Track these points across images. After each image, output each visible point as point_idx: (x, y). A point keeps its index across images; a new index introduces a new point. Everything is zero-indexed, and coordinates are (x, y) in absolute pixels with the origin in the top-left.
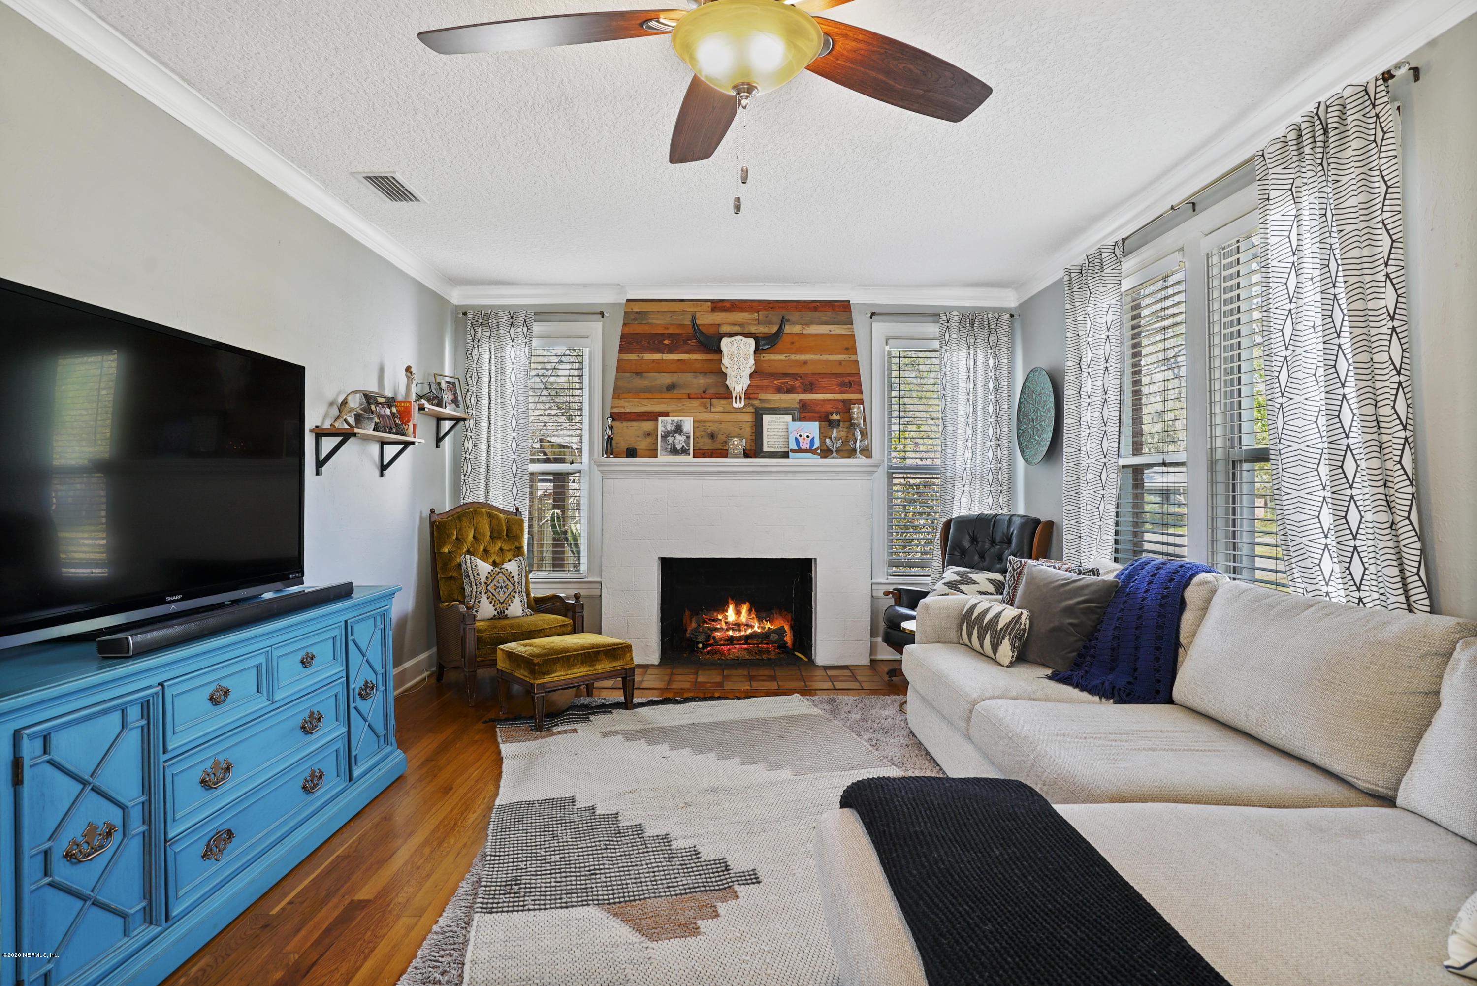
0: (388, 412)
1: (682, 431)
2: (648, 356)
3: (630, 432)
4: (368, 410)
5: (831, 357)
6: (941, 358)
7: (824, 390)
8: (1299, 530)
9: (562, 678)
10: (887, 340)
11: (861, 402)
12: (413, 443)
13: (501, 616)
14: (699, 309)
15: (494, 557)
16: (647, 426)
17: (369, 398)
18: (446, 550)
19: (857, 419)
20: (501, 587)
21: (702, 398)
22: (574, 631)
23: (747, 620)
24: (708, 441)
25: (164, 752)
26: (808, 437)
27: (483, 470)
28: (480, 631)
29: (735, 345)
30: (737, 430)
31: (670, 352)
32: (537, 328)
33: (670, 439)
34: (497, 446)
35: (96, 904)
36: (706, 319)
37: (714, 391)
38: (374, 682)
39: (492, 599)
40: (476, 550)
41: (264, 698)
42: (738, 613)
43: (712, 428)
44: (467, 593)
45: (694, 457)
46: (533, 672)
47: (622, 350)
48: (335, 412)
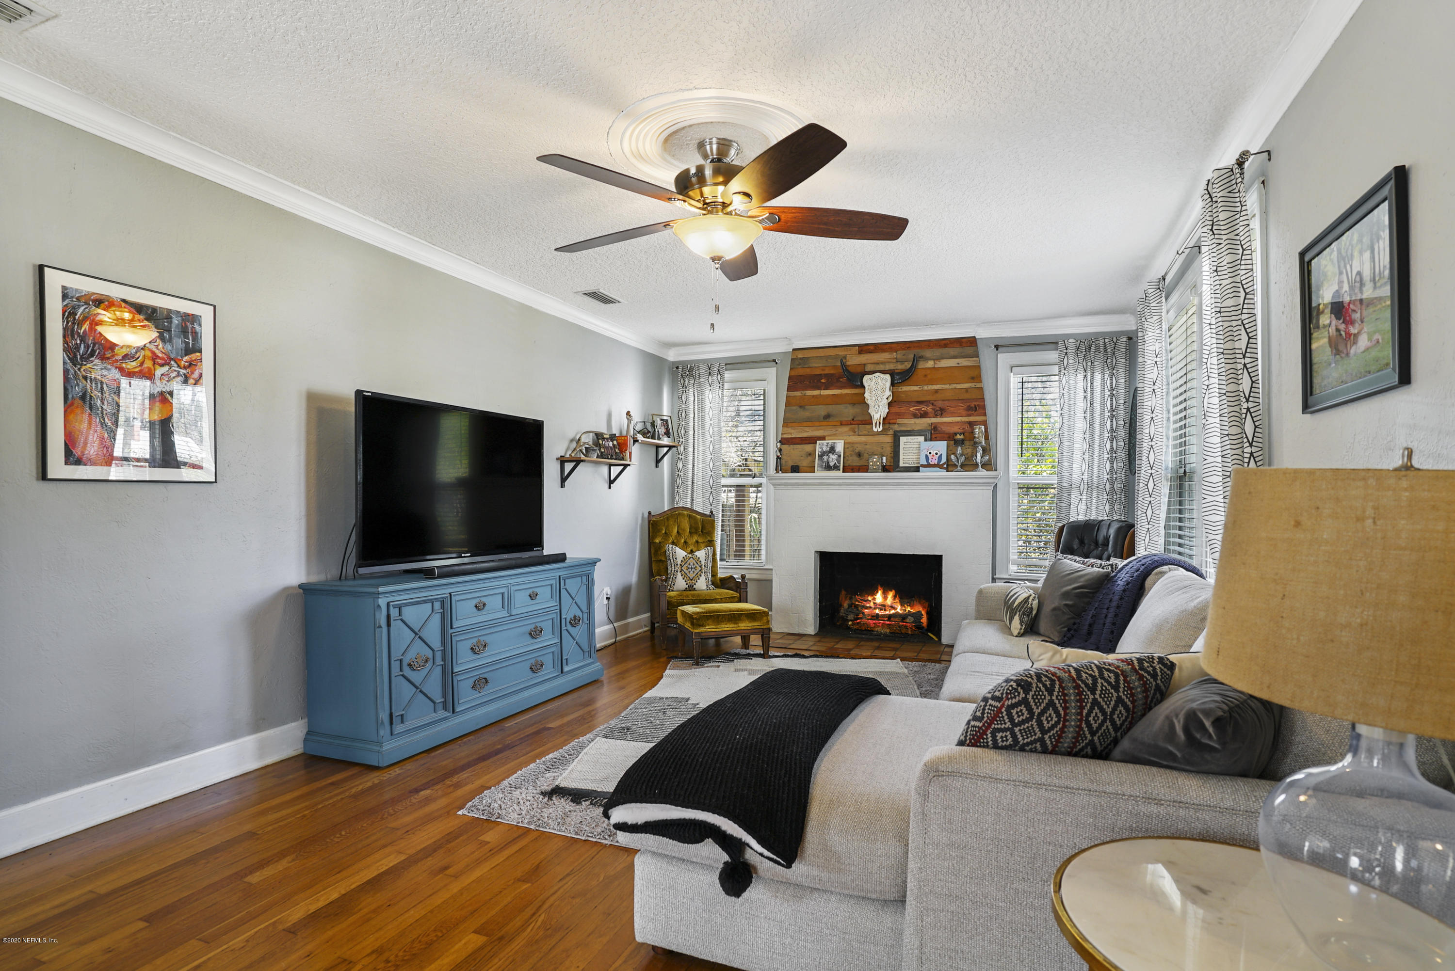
0: (611, 444)
1: (834, 451)
2: (810, 393)
3: (795, 453)
4: (597, 444)
5: (959, 386)
6: (1060, 381)
7: (953, 414)
8: (1214, 528)
9: (713, 630)
10: (1012, 367)
11: (985, 423)
12: (629, 465)
13: (691, 588)
14: (849, 352)
15: (692, 547)
16: (808, 448)
17: (598, 436)
18: (657, 541)
19: (978, 438)
20: (692, 568)
21: (851, 424)
22: (740, 601)
23: (892, 603)
24: (855, 458)
25: (451, 628)
26: (936, 454)
27: (690, 483)
28: (670, 597)
29: (874, 381)
30: (879, 449)
31: (826, 388)
32: (728, 375)
33: (825, 458)
34: (699, 466)
35: (421, 691)
36: (854, 360)
37: (860, 419)
38: (581, 617)
39: (684, 576)
40: (678, 541)
41: (506, 612)
42: (885, 598)
43: (859, 448)
44: (669, 572)
45: (843, 472)
46: (693, 624)
47: (789, 389)
48: (574, 445)
